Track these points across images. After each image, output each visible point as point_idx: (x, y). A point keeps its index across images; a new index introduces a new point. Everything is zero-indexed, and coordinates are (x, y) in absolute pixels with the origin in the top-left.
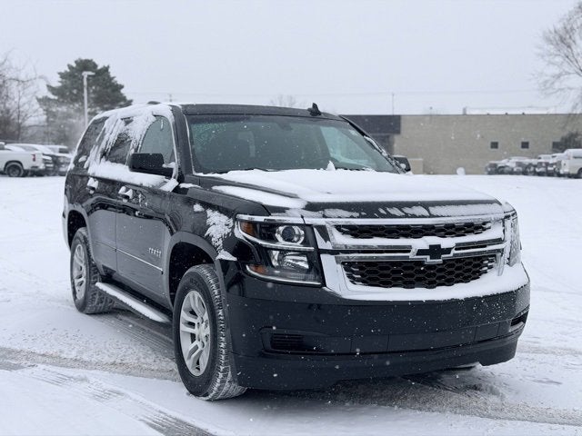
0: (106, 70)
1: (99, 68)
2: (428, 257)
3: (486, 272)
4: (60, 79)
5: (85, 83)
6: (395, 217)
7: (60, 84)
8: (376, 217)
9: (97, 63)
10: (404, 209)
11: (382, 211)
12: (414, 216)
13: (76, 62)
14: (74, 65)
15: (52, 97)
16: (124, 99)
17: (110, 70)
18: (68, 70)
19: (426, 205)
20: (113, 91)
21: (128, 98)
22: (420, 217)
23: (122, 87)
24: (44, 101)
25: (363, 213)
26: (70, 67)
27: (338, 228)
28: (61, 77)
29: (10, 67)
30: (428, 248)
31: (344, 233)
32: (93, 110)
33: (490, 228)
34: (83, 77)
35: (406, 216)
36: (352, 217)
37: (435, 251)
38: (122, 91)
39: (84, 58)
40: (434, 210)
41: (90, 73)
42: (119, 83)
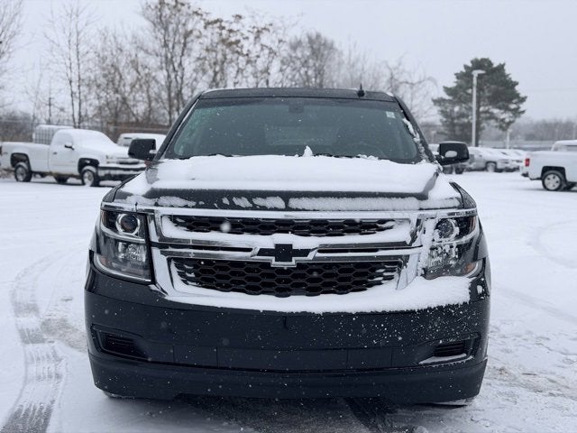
0: (501, 67)
1: (495, 66)
2: (273, 258)
3: (379, 283)
4: (456, 80)
5: (475, 82)
6: (239, 208)
7: (455, 85)
8: (215, 208)
9: (492, 61)
10: (254, 200)
11: (226, 201)
12: (264, 208)
13: (472, 62)
14: (470, 65)
15: (447, 97)
16: (517, 96)
17: (505, 67)
18: (464, 71)
19: (286, 196)
20: (508, 88)
21: (522, 95)
22: (271, 209)
23: (516, 84)
24: (438, 102)
25: (201, 203)
26: (466, 67)
27: (173, 218)
28: (458, 78)
29: (403, 71)
30: (274, 248)
31: (178, 224)
32: (487, 108)
33: (391, 228)
34: (472, 76)
35: (254, 208)
36: (186, 206)
37: (284, 252)
38: (517, 88)
39: (479, 58)
40: (294, 203)
41: (481, 72)
42: (513, 80)
